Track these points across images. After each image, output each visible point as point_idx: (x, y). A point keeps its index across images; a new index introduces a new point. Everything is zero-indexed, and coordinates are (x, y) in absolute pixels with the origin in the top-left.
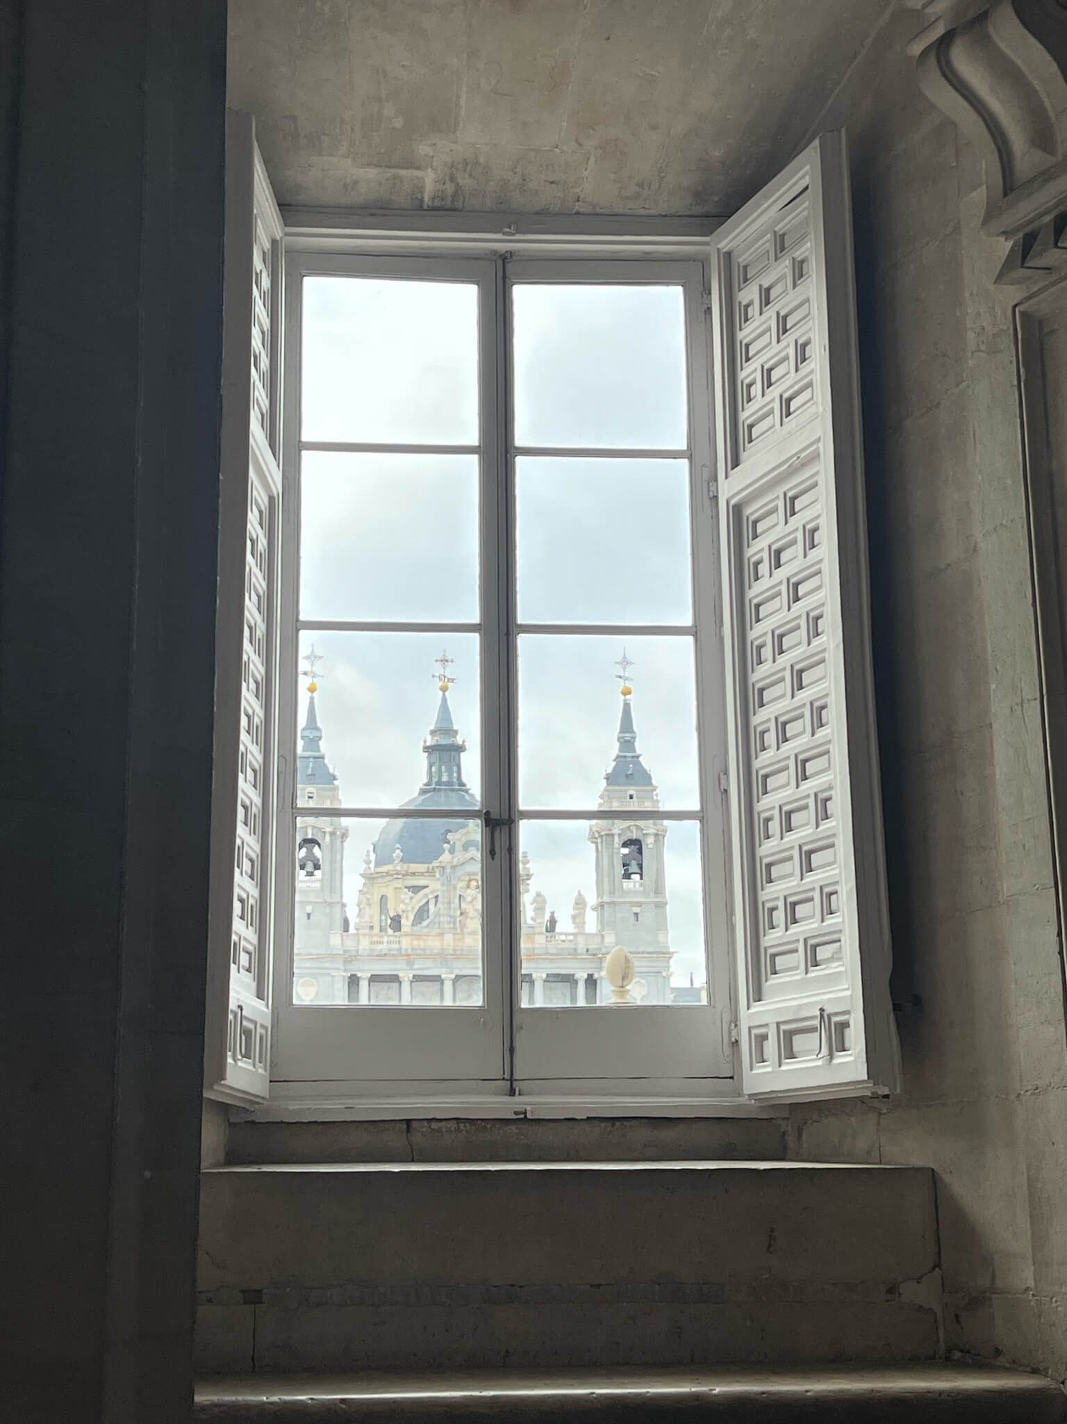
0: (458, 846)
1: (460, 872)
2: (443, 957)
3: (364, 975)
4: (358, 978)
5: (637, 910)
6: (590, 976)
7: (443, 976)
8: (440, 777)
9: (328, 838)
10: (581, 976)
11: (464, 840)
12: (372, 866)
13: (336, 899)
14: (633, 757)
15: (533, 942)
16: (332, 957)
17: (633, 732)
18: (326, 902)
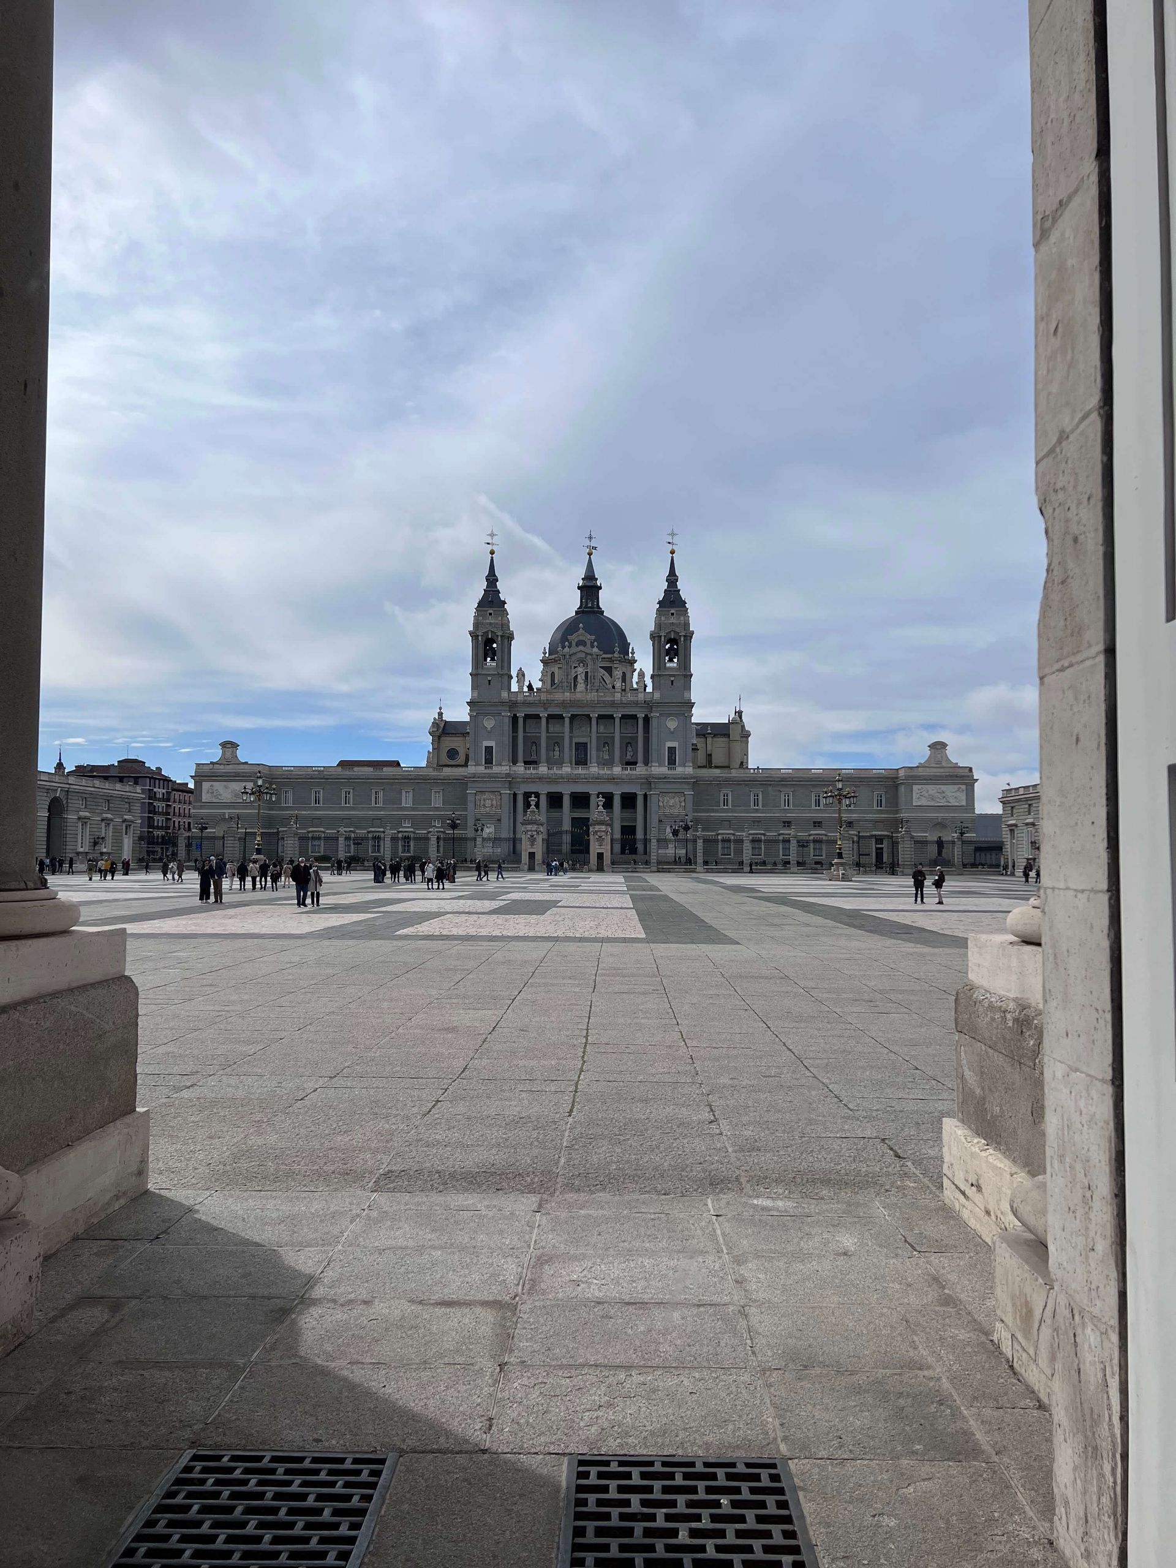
0: (574, 644)
1: (574, 658)
2: (563, 704)
3: (521, 715)
4: (518, 717)
5: (672, 679)
6: (646, 716)
7: (564, 715)
8: (587, 604)
9: (499, 638)
10: (641, 716)
11: (576, 640)
12: (547, 655)
13: (505, 671)
14: (675, 591)
15: (614, 697)
16: (502, 703)
17: (676, 576)
18: (499, 674)
